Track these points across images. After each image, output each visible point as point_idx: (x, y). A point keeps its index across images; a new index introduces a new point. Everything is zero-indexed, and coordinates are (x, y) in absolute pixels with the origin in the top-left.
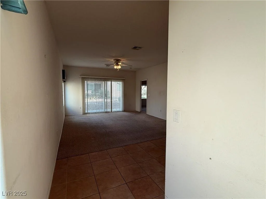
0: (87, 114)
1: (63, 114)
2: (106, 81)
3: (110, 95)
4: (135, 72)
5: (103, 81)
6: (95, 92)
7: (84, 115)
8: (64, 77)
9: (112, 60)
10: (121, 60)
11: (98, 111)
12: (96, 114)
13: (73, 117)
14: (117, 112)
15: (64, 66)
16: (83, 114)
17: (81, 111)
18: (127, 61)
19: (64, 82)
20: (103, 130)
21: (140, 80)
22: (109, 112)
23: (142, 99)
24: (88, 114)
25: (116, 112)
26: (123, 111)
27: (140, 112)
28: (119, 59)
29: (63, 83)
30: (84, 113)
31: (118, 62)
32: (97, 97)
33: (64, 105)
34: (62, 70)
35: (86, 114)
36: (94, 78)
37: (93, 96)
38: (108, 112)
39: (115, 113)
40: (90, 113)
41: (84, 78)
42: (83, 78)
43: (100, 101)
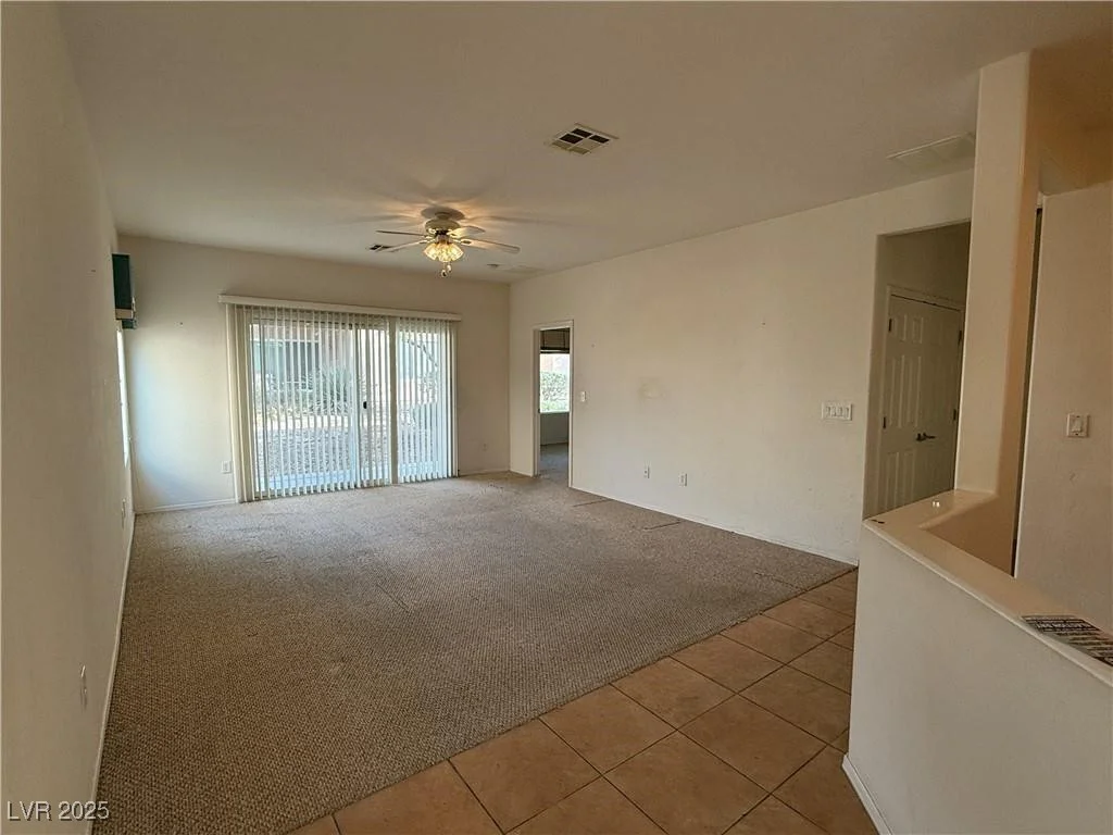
0: (265, 498)
1: (124, 515)
2: (364, 326)
3: (386, 398)
4: (508, 285)
5: (351, 325)
6: (296, 385)
7: (248, 506)
8: (123, 299)
9: (414, 215)
10: (460, 216)
11: (324, 480)
12: (314, 497)
13: (182, 523)
14: (423, 481)
15: (122, 236)
16: (242, 502)
17: (231, 487)
18: (490, 222)
19: (127, 324)
20: (383, 595)
21: (536, 327)
22: (382, 486)
23: (543, 415)
24: (273, 497)
25: (417, 481)
26: (453, 477)
27: (534, 481)
28: (456, 206)
29: (120, 336)
30: (250, 498)
31: (444, 223)
32: (305, 406)
33: (127, 456)
34: (113, 255)
35: (258, 499)
36: (302, 311)
37: (282, 401)
38: (376, 486)
39: (416, 486)
40: (280, 496)
41: (248, 307)
42: (240, 307)
43: (319, 425)
